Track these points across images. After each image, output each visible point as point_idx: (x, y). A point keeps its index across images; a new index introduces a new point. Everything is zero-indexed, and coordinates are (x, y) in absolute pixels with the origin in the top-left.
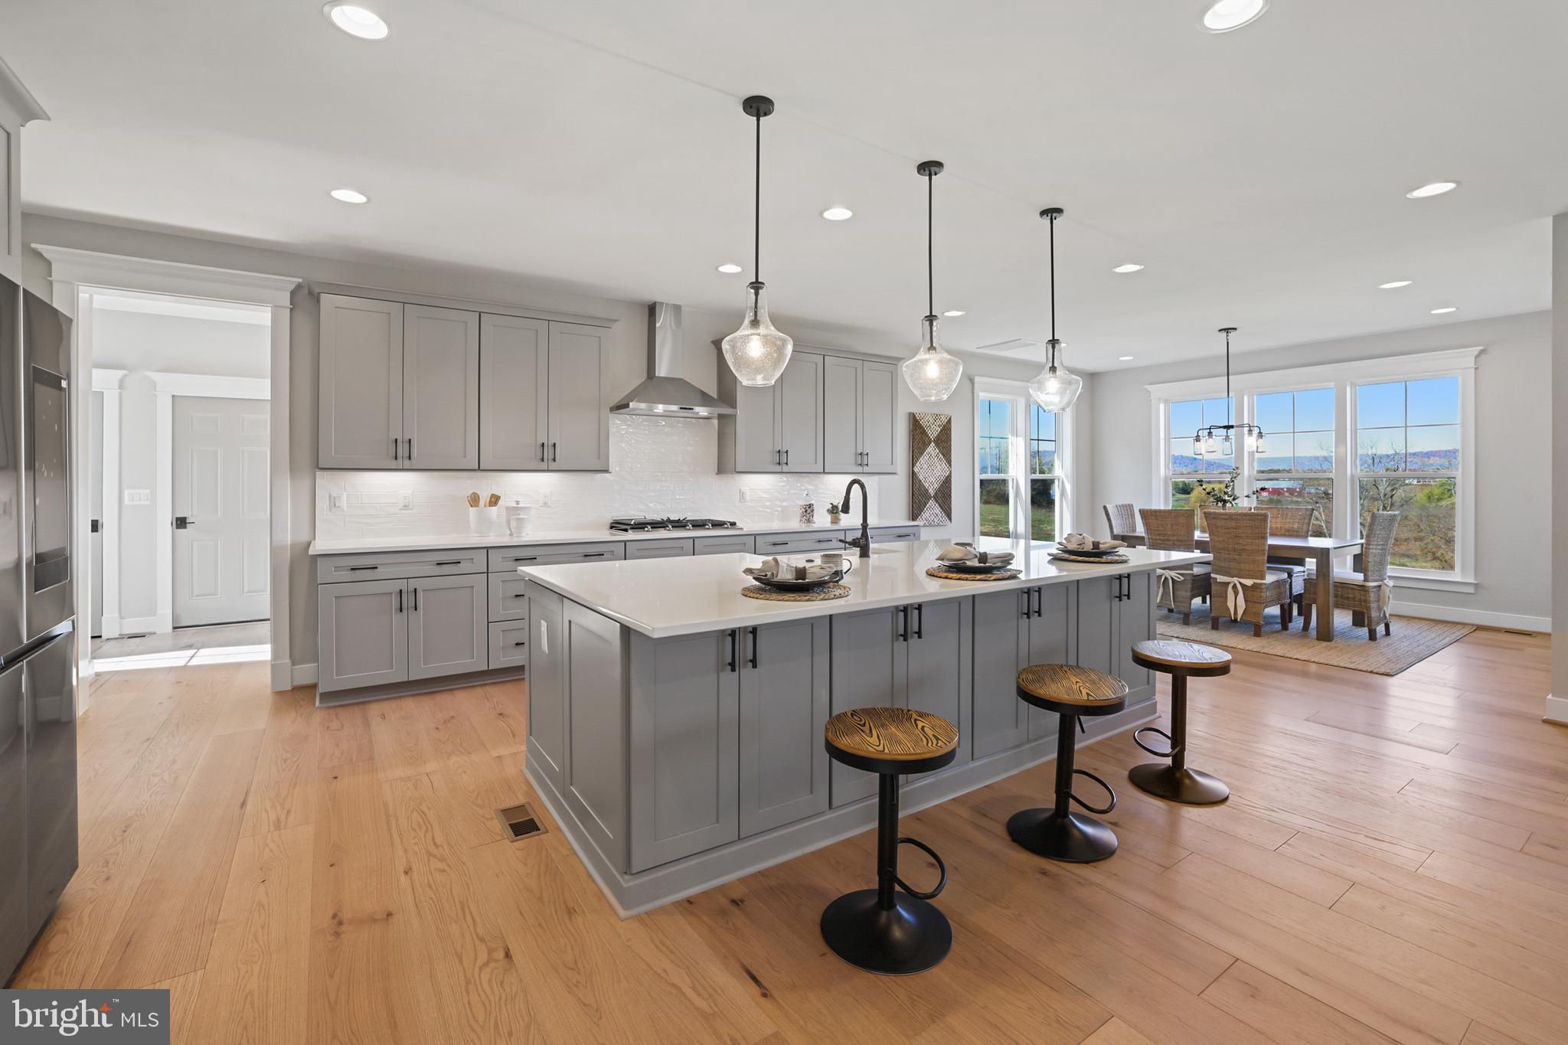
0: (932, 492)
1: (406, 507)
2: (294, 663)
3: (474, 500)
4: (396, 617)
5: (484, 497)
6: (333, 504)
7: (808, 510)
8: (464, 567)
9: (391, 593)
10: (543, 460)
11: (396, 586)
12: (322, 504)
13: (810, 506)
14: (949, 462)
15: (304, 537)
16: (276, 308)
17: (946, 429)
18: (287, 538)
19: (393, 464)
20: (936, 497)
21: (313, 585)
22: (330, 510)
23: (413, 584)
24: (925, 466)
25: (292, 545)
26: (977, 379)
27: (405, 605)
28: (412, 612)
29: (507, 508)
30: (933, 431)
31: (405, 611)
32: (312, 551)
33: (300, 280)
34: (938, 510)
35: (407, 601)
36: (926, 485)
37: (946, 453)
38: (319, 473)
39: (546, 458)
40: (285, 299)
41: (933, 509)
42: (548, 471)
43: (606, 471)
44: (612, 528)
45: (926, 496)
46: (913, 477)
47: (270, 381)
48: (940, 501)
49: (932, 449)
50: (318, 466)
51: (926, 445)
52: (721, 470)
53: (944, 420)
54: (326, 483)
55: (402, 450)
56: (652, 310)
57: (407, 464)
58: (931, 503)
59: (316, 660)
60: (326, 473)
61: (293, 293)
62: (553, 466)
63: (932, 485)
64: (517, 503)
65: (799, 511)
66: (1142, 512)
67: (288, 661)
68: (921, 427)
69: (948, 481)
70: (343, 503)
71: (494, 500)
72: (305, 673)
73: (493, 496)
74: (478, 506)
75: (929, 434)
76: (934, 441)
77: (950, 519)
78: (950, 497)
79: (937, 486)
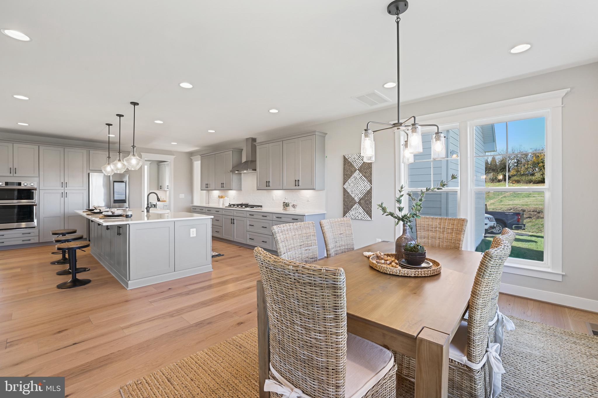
0: (357, 199)
14: (370, 181)
20: (359, 203)
24: (352, 185)
30: (358, 165)
34: (361, 210)
36: (353, 196)
37: (368, 176)
39: (222, 187)
41: (357, 210)
45: (353, 202)
46: (343, 190)
48: (364, 205)
49: (357, 174)
51: (352, 173)
55: (207, 186)
58: (357, 206)
63: (357, 195)
68: (349, 162)
69: (369, 193)
75: (355, 165)
76: (358, 170)
77: (371, 217)
78: (371, 202)
79: (361, 196)
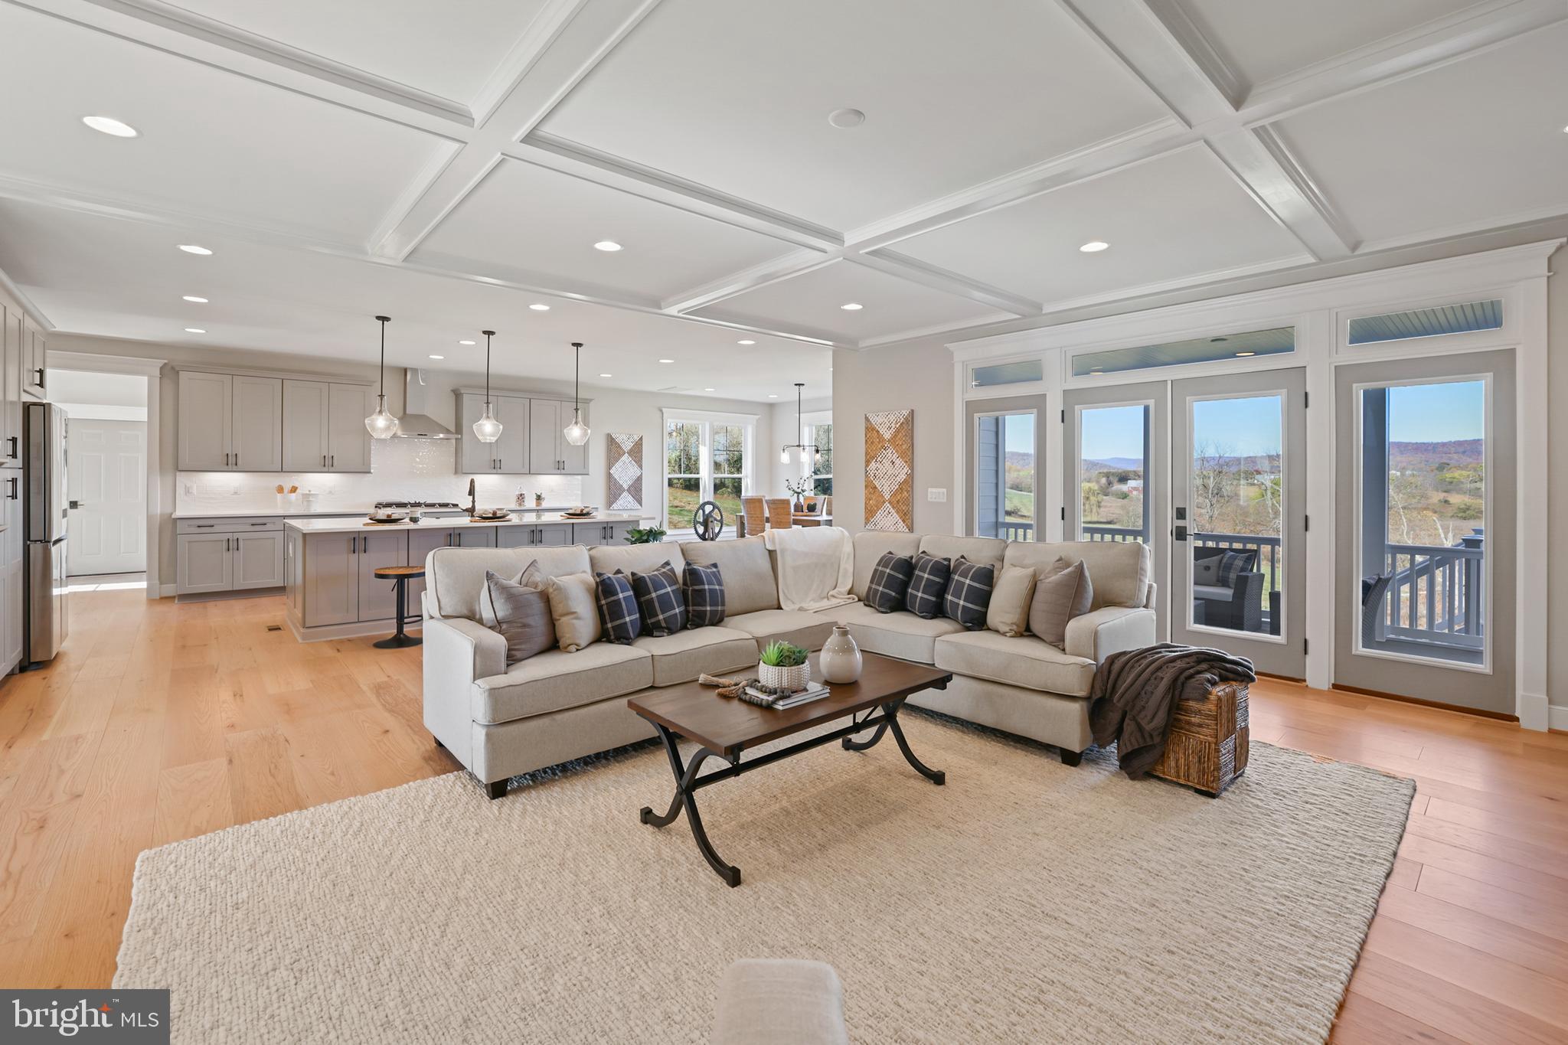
0: (625, 487)
1: (236, 493)
2: (161, 583)
3: (280, 489)
4: (225, 554)
5: (287, 487)
6: (188, 491)
7: (521, 498)
8: (268, 527)
9: (222, 541)
10: (324, 466)
11: (226, 537)
12: (180, 491)
13: (521, 495)
14: (641, 467)
15: (169, 510)
16: (151, 377)
17: (639, 445)
18: (158, 510)
19: (226, 468)
20: (629, 491)
21: (174, 535)
22: (186, 494)
23: (236, 536)
24: (620, 469)
25: (161, 515)
26: (664, 410)
27: (231, 547)
28: (236, 552)
29: (303, 495)
30: (627, 446)
31: (231, 551)
32: (173, 516)
33: (166, 361)
34: (630, 498)
35: (232, 545)
36: (621, 482)
37: (639, 462)
38: (178, 473)
39: (327, 465)
40: (157, 373)
41: (626, 498)
42: (328, 472)
43: (369, 472)
44: (376, 507)
45: (621, 490)
46: (609, 476)
47: (146, 409)
48: (633, 493)
49: (626, 458)
50: (178, 469)
51: (621, 455)
52: (456, 472)
53: (637, 438)
54: (183, 479)
55: (231, 460)
56: (405, 370)
57: (235, 468)
58: (625, 494)
59: (175, 582)
60: (183, 473)
61: (161, 368)
62: (331, 469)
63: (625, 482)
64: (310, 491)
65: (516, 498)
66: (766, 501)
67: (157, 582)
68: (616, 443)
69: (639, 479)
70: (195, 490)
71: (294, 490)
72: (170, 589)
73: (293, 487)
74: (283, 492)
75: (623, 447)
76: (628, 453)
77: (641, 505)
78: (641, 489)
79: (630, 483)
